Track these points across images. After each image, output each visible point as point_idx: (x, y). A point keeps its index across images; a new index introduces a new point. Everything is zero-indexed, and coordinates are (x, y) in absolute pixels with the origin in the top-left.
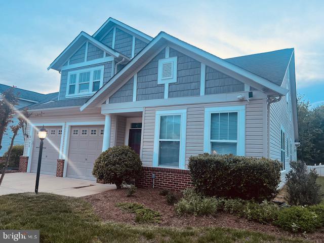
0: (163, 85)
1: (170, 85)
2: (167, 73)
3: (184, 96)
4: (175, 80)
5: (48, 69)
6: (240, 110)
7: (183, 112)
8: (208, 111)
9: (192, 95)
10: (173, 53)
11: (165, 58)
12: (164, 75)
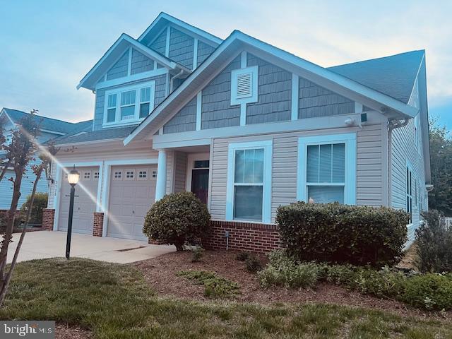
0: (238, 106)
1: (248, 105)
2: (244, 89)
3: (268, 121)
4: (255, 99)
5: (78, 88)
6: (349, 139)
7: (267, 144)
8: (304, 142)
9: (280, 119)
11: (240, 68)
12: (240, 92)
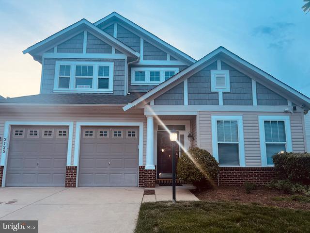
0: (217, 93)
1: (224, 93)
2: (220, 82)
3: (238, 104)
4: (228, 90)
6: (286, 119)
7: (239, 118)
8: (262, 118)
9: (246, 104)
10: (225, 66)
11: (217, 69)
12: (218, 83)
